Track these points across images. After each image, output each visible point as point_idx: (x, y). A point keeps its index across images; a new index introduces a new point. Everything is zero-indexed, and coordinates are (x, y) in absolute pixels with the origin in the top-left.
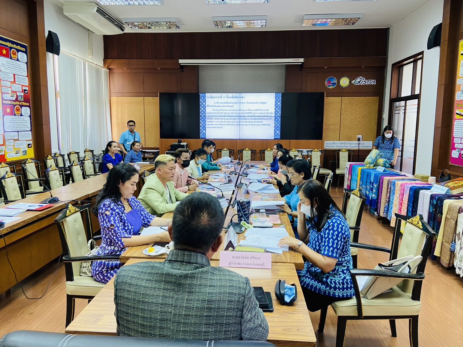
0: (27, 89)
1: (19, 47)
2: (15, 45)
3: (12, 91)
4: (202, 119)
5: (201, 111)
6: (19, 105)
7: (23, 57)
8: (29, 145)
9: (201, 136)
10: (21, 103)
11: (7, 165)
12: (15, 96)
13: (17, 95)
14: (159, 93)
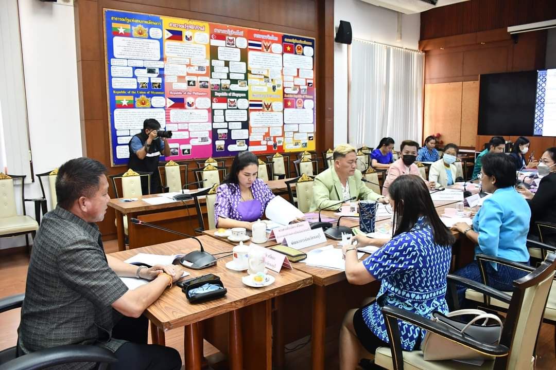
0: (312, 82)
1: (305, 42)
2: (301, 41)
3: (295, 85)
4: (539, 108)
5: (538, 95)
6: (302, 98)
7: (309, 51)
8: (310, 137)
9: (536, 133)
10: (303, 97)
11: (281, 156)
12: (298, 89)
13: (300, 89)
14: (479, 76)
